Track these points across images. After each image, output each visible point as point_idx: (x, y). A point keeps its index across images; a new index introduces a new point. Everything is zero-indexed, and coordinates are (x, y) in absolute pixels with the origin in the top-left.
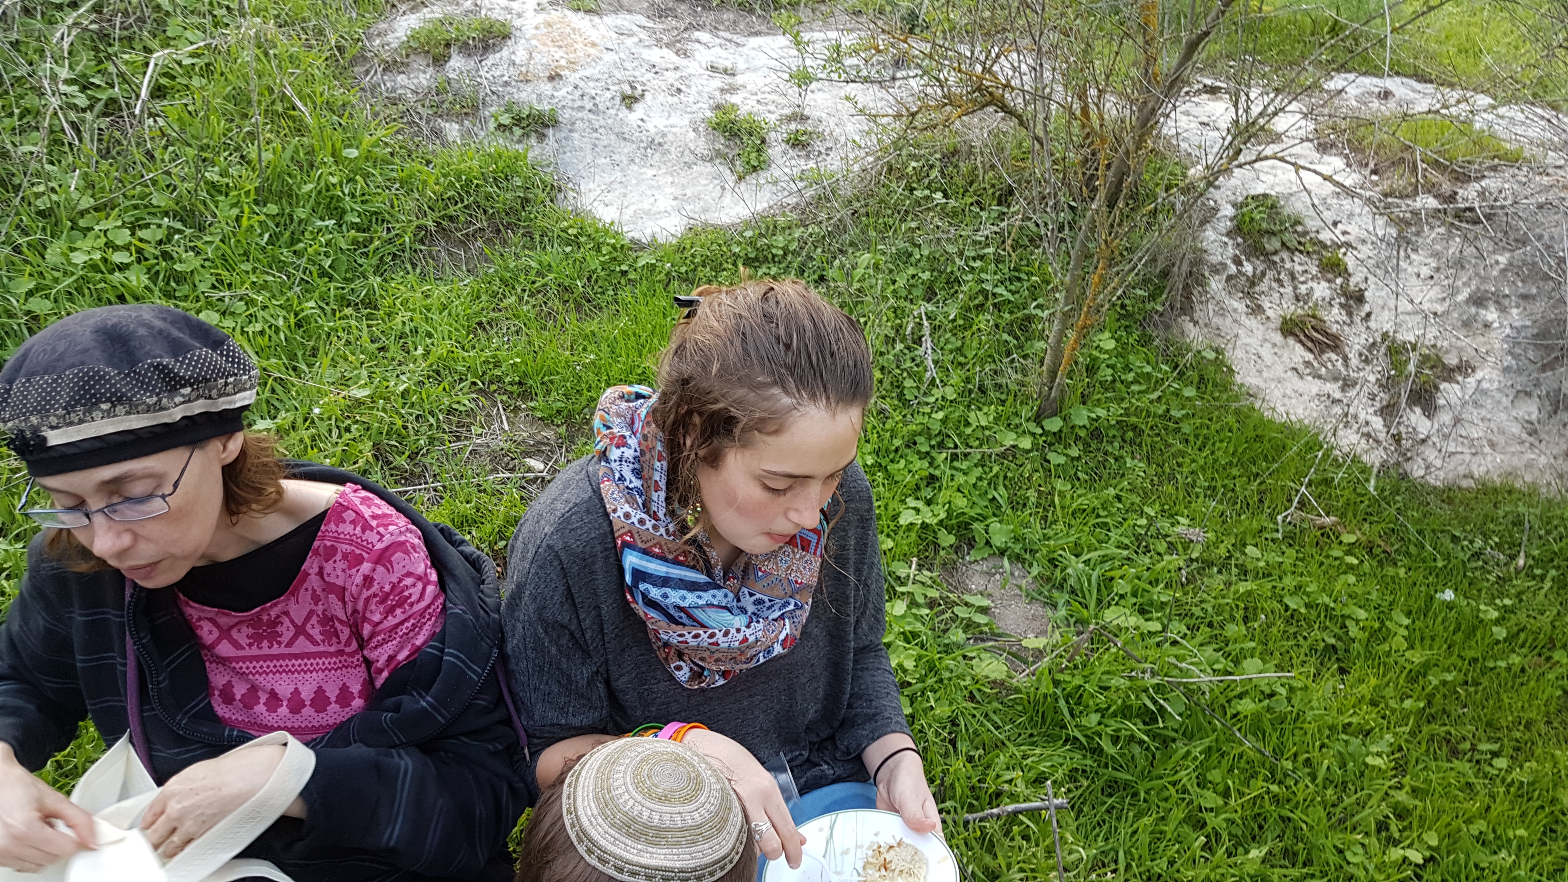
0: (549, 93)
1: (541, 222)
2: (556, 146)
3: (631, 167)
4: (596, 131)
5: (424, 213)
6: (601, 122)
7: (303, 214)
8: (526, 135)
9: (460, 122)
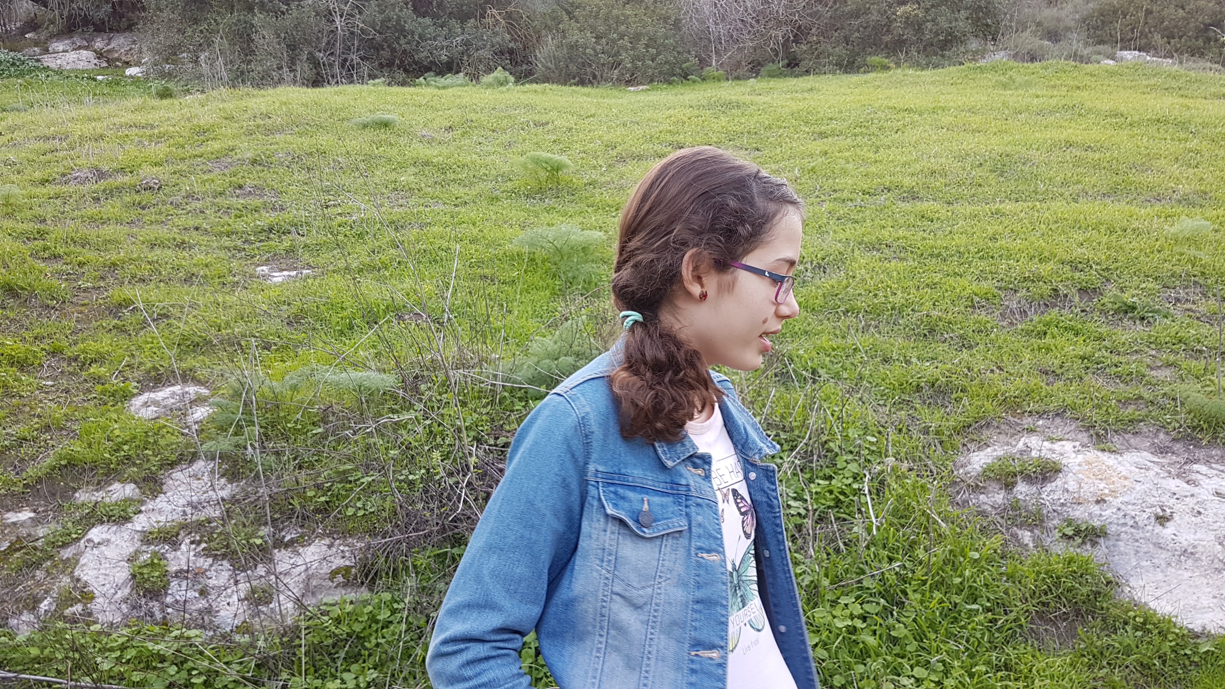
0: (1098, 512)
1: (1114, 611)
2: (1106, 551)
3: (1169, 569)
4: (1137, 541)
5: (1026, 600)
6: (1141, 535)
7: (957, 599)
8: (1084, 542)
9: (1031, 531)
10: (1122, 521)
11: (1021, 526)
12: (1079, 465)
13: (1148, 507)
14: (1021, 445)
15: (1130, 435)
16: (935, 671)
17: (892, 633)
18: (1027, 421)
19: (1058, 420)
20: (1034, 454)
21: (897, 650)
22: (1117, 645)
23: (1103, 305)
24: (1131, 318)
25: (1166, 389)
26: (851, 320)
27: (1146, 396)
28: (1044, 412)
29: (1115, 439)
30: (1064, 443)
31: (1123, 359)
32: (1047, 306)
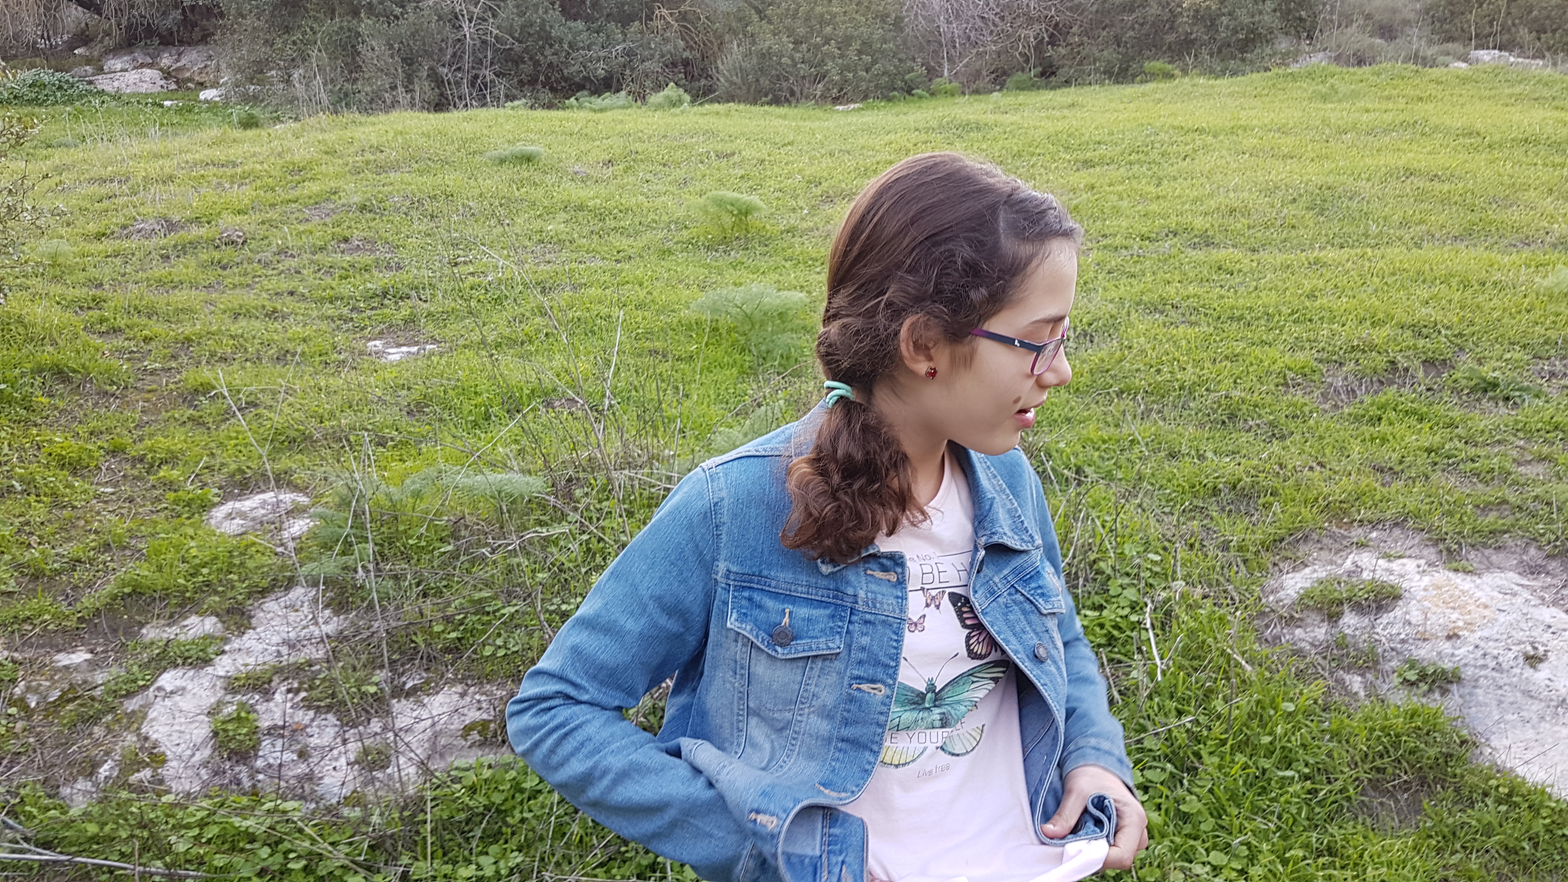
0: (1450, 651)
1: (1470, 779)
2: (1461, 701)
3: (1543, 724)
4: (1501, 688)
5: (1356, 764)
6: (1506, 680)
7: (1266, 764)
8: (1430, 690)
9: (1362, 675)
10: (1481, 662)
11: (1349, 669)
12: (1425, 590)
13: (1514, 644)
14: (1348, 564)
15: (1491, 551)
16: (1236, 856)
17: (1183, 808)
18: (1357, 533)
19: (1397, 532)
20: (1366, 575)
21: (1188, 829)
22: (1474, 823)
23: (1455, 381)
24: (1490, 398)
25: (1538, 491)
26: (1127, 403)
27: (1512, 499)
28: (1379, 521)
29: (1472, 555)
30: (1404, 561)
31: (1482, 452)
32: (1382, 383)
